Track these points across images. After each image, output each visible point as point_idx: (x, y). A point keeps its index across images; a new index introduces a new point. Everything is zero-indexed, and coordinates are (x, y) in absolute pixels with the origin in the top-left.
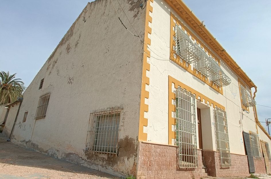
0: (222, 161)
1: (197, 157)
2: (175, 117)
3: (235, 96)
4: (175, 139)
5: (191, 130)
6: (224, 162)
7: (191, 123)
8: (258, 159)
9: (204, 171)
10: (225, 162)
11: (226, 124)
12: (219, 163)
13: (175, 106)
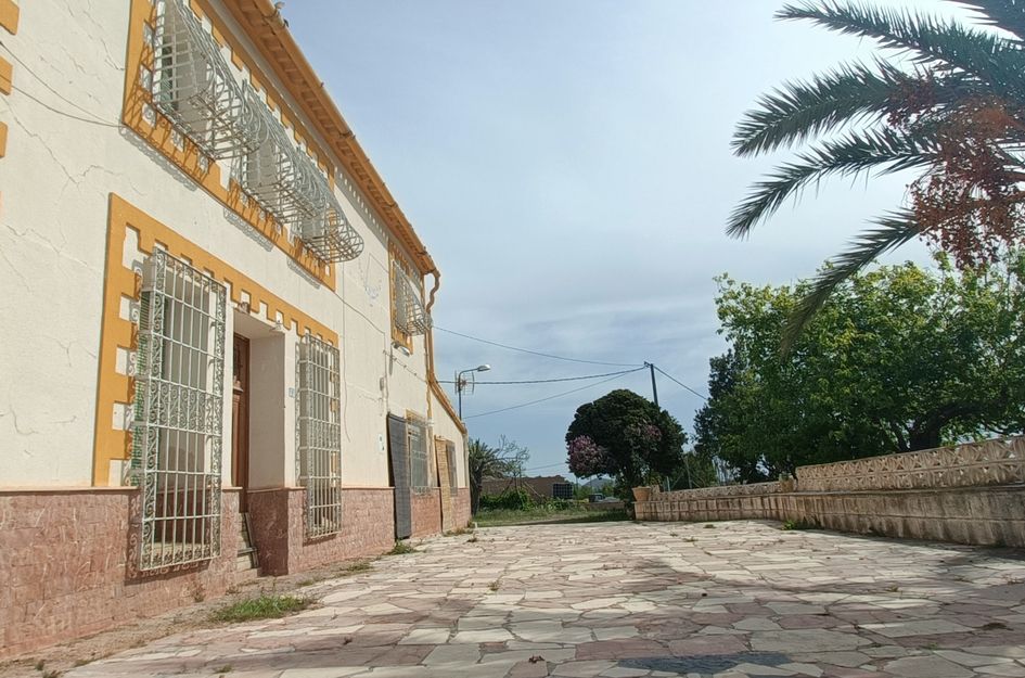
0: (312, 519)
1: (218, 517)
2: (135, 371)
3: (374, 298)
4: (125, 459)
5: (202, 421)
6: (318, 522)
7: (204, 394)
8: (425, 493)
9: (245, 562)
10: (323, 519)
11: (338, 393)
12: (301, 528)
13: (134, 324)
